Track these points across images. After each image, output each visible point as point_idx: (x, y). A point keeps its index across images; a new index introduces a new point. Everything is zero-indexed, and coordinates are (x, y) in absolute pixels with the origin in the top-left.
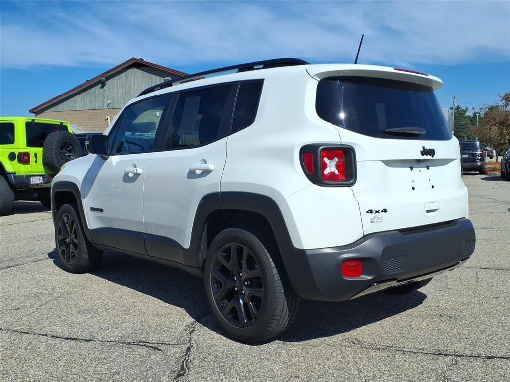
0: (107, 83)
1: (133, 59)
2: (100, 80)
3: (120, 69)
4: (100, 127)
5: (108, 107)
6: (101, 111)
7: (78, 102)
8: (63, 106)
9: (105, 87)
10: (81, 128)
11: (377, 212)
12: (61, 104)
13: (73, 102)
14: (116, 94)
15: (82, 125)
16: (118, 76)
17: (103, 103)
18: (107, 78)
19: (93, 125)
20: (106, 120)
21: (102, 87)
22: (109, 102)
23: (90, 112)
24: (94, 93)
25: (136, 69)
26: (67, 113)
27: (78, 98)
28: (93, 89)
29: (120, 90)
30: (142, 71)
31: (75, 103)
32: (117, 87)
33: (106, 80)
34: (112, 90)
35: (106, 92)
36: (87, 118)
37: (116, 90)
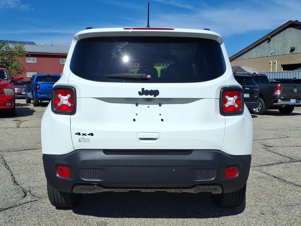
0: (272, 39)
1: (290, 21)
2: (267, 38)
3: (281, 29)
4: (266, 68)
5: (272, 55)
6: (267, 58)
7: (254, 53)
8: (245, 56)
9: (270, 42)
10: (254, 69)
11: (85, 135)
12: (244, 55)
13: (251, 53)
14: (277, 46)
15: (255, 68)
16: (279, 34)
17: (269, 52)
18: (272, 36)
19: (261, 67)
20: (270, 63)
21: (268, 42)
22: (272, 52)
23: (260, 58)
24: (263, 46)
25: (291, 28)
26: (247, 60)
27: (254, 51)
28: (263, 44)
29: (280, 43)
30: (296, 29)
31: (252, 53)
32: (278, 41)
33: (271, 38)
34: (275, 43)
35: (271, 45)
36: (258, 63)
37: (277, 43)
